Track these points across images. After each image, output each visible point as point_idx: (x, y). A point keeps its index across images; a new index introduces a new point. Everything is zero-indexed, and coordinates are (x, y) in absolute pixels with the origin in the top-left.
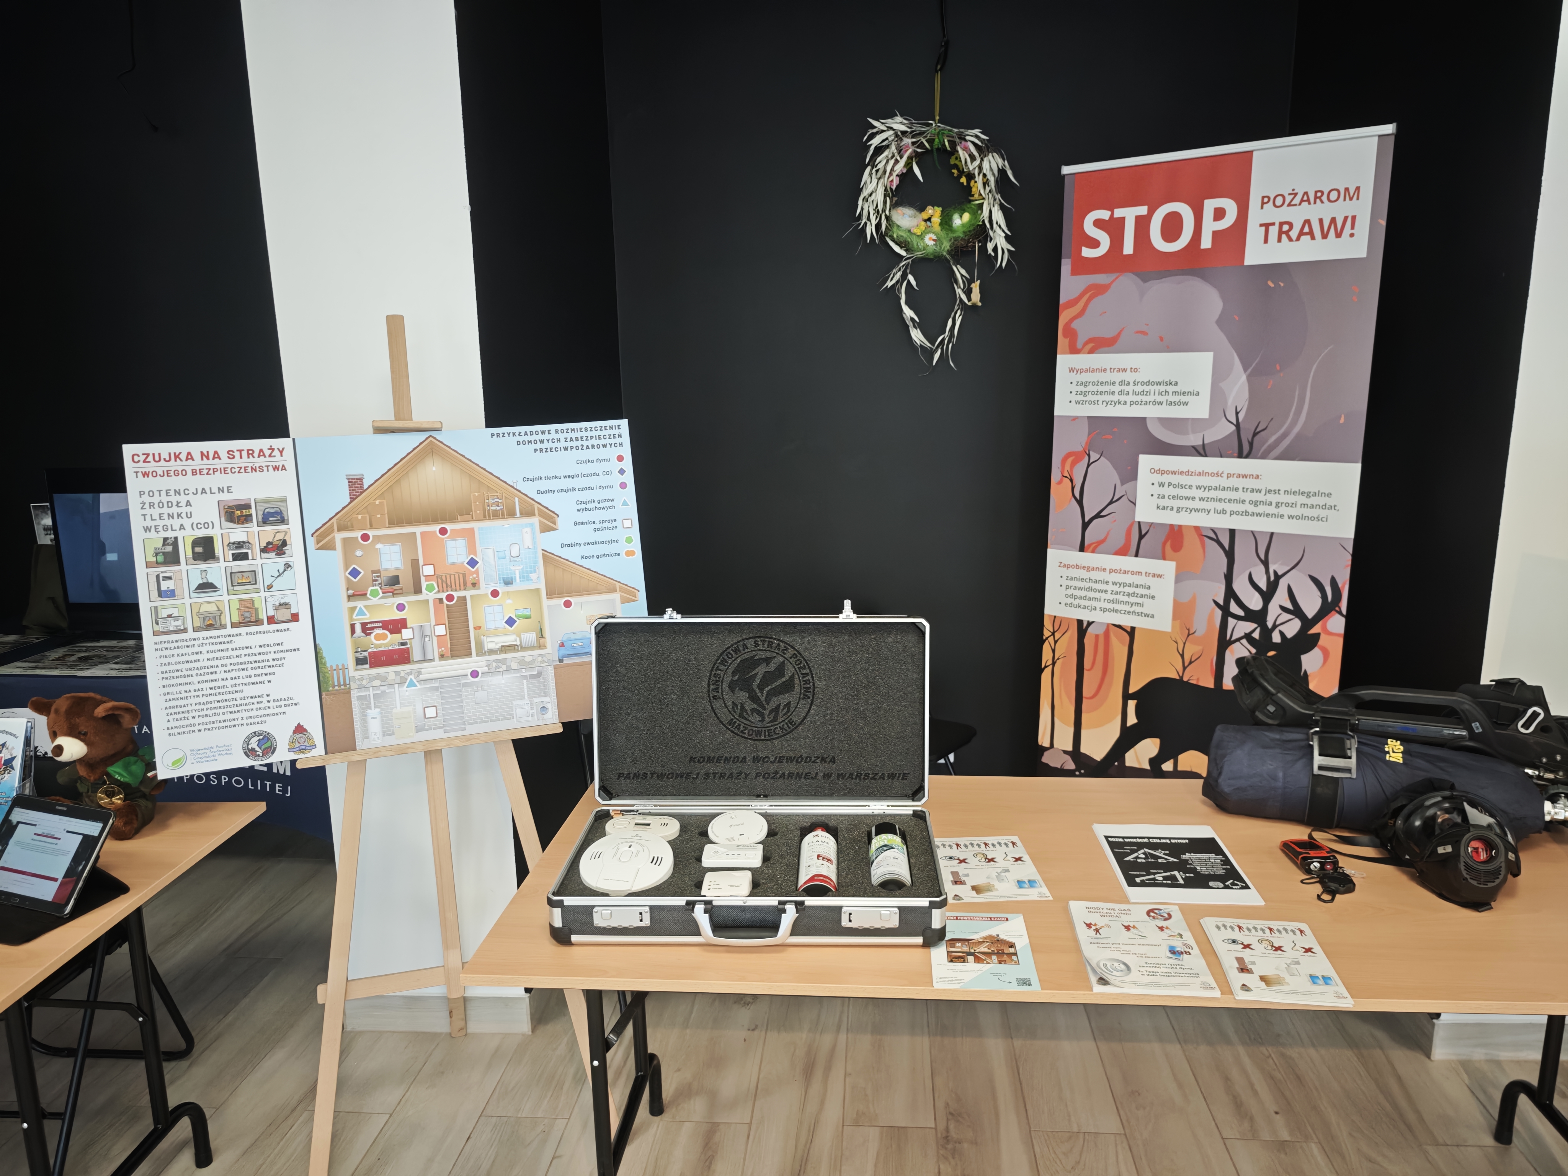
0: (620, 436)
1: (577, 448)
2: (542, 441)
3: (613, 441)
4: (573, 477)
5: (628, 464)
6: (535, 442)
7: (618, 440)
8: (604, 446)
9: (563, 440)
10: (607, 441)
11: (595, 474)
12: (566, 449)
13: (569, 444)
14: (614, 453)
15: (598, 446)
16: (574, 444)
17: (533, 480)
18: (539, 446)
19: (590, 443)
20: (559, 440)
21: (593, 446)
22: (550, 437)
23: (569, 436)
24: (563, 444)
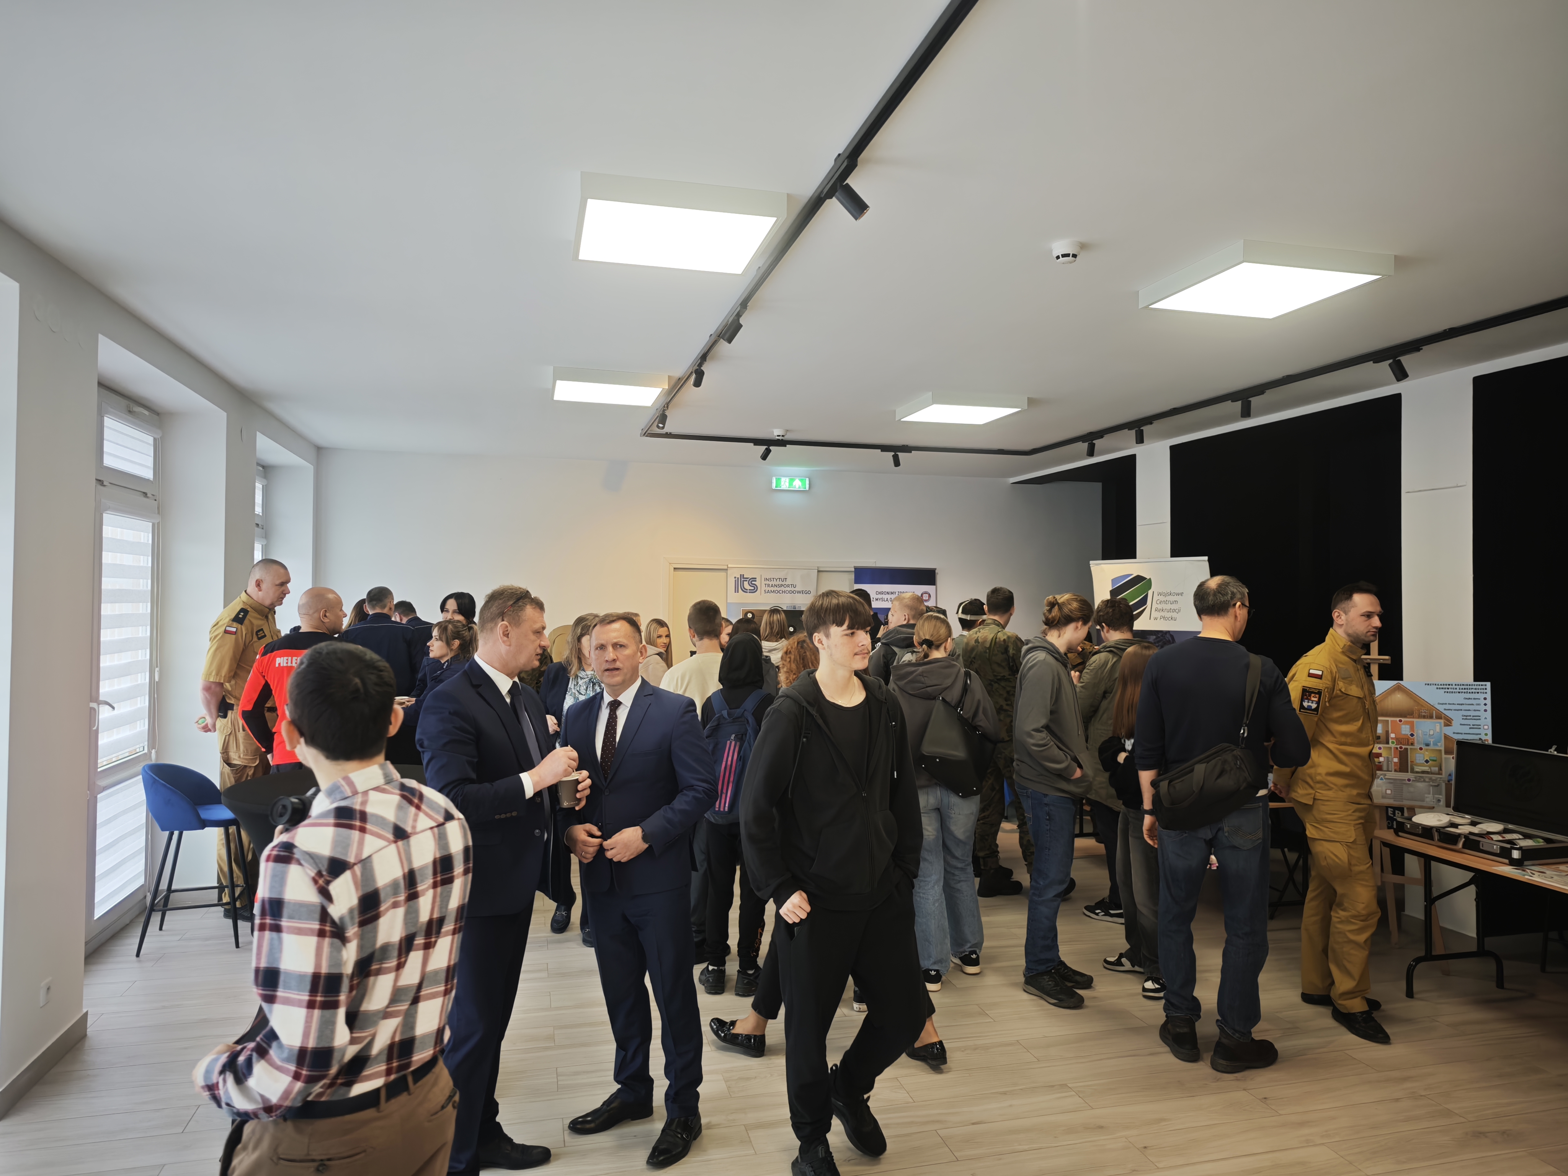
0: (1486, 689)
1: (1465, 693)
2: (1448, 689)
3: (1482, 691)
4: (1461, 704)
5: (1489, 702)
6: (1445, 688)
7: (1485, 691)
8: (1478, 693)
9: (1458, 689)
10: (1479, 691)
11: (1472, 704)
12: (1459, 692)
13: (1461, 691)
14: (1482, 696)
15: (1475, 693)
16: (1463, 691)
17: (1442, 704)
18: (1447, 690)
19: (1471, 691)
20: (1456, 689)
21: (1472, 693)
22: (1452, 687)
23: (1461, 687)
24: (1458, 690)
